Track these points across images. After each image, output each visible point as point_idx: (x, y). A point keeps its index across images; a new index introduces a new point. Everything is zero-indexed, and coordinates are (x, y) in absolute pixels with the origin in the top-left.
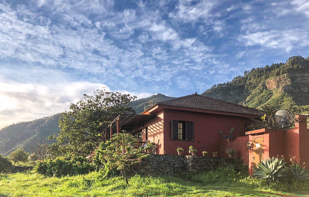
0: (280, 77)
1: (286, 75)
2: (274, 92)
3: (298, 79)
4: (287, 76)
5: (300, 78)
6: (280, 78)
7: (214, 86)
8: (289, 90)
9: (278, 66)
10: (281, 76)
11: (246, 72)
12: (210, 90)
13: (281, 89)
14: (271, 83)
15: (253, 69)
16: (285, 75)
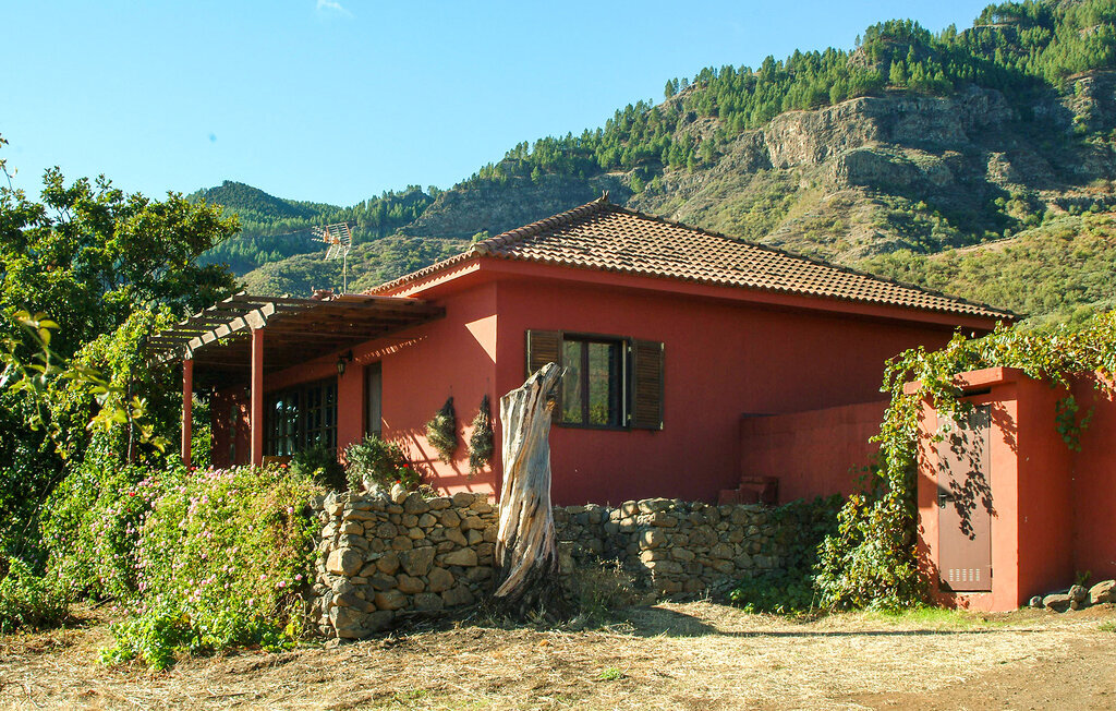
0: (829, 113)
1: (854, 106)
2: (804, 184)
3: (910, 127)
4: (858, 110)
5: (914, 122)
6: (829, 121)
7: (519, 147)
8: (871, 174)
9: (817, 63)
10: (835, 109)
11: (671, 88)
12: (502, 167)
13: (834, 168)
14: (790, 138)
15: (706, 73)
16: (853, 103)
